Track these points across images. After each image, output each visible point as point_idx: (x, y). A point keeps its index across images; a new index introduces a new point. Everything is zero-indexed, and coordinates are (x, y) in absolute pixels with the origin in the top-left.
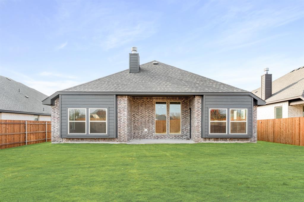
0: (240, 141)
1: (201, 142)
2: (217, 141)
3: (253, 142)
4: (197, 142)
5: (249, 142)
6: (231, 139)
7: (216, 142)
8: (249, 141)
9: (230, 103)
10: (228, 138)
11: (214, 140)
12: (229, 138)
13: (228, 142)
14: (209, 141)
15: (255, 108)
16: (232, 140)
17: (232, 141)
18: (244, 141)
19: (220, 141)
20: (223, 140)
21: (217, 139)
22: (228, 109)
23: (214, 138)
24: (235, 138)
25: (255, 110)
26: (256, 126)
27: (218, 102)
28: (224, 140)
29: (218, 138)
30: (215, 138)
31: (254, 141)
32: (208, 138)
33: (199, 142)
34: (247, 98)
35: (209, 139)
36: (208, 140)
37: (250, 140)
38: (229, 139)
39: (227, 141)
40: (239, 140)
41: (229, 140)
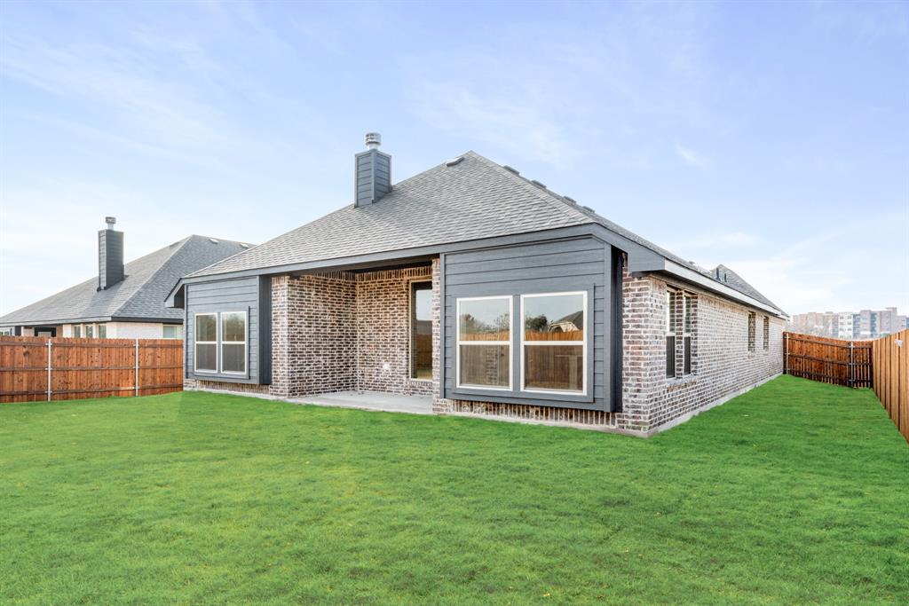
0: (577, 421)
1: (448, 413)
2: (494, 414)
3: (631, 430)
4: (438, 410)
5: (611, 427)
6: (542, 412)
7: (491, 417)
8: (613, 424)
9: (526, 274)
10: (532, 407)
11: (487, 409)
12: (537, 406)
13: (533, 421)
14: (472, 410)
15: (639, 284)
16: (547, 415)
17: (547, 419)
18: (591, 423)
19: (506, 413)
20: (515, 412)
21: (494, 406)
22: (514, 296)
23: (487, 403)
24: (557, 409)
25: (637, 295)
26: (642, 362)
27: (484, 275)
28: (519, 413)
29: (498, 404)
30: (490, 403)
31: (634, 428)
32: (468, 401)
33: (444, 412)
34: (585, 247)
35: (472, 405)
36: (467, 408)
37: (619, 422)
38: (535, 409)
39: (528, 417)
40: (571, 417)
41: (537, 412)
